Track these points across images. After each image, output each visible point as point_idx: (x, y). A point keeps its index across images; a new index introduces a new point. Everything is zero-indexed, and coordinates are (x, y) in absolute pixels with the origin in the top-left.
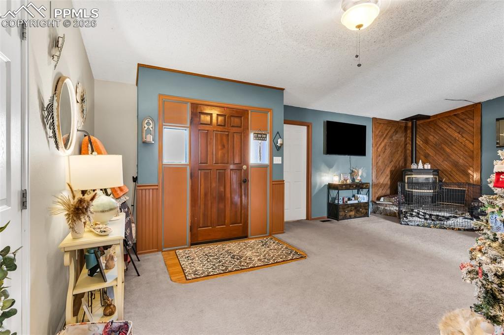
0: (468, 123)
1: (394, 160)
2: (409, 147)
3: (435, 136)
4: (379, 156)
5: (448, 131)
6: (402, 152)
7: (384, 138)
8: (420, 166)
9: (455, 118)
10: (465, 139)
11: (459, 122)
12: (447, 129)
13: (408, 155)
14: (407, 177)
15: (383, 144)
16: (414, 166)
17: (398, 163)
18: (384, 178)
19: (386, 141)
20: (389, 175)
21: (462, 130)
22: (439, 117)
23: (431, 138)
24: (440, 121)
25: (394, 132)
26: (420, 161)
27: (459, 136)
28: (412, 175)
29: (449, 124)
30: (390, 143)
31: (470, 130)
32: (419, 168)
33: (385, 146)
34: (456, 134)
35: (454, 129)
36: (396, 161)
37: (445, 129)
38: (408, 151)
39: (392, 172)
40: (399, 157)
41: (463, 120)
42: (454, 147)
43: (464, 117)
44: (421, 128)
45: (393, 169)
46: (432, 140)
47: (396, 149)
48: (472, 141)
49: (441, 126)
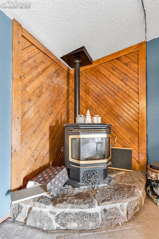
0: (132, 68)
1: (55, 112)
2: (72, 97)
3: (98, 85)
4: (30, 101)
5: (111, 78)
6: (64, 103)
7: (39, 74)
8: (89, 120)
9: (118, 62)
10: (128, 88)
11: (122, 68)
12: (110, 76)
13: (70, 108)
14: (71, 137)
15: (36, 83)
16: (80, 120)
17: (59, 116)
18: (39, 139)
19: (41, 79)
20: (48, 134)
21: (126, 77)
22: (101, 62)
23: (92, 87)
24: (102, 67)
25: (54, 73)
26: (88, 111)
27: (123, 84)
28: (78, 134)
29: (112, 70)
30: (50, 85)
31: (133, 76)
32: (87, 122)
33: (41, 87)
34: (120, 82)
35: (117, 75)
36: (58, 114)
37: (108, 76)
38: (70, 104)
39: (52, 129)
40: (60, 108)
41: (126, 65)
42: (117, 98)
43: (126, 60)
44: (83, 77)
45: (54, 124)
46: (94, 90)
47: (57, 97)
48: (136, 90)
49: (103, 72)
